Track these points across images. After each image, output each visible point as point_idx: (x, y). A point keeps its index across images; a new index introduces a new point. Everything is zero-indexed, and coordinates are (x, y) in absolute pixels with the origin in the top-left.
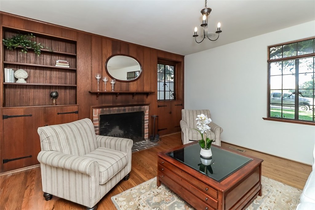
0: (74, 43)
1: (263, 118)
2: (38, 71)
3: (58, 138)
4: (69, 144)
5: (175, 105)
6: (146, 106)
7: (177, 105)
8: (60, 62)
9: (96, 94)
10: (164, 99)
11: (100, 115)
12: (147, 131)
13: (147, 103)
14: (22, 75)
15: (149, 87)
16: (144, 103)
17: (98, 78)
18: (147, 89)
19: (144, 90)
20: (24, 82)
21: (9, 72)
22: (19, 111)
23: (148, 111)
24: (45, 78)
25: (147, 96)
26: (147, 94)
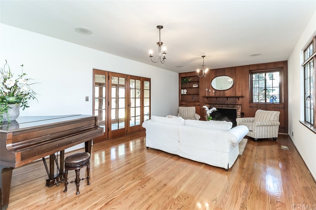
6: (239, 106)
8: (194, 85)
13: (239, 104)
14: (185, 91)
15: (241, 93)
16: (237, 104)
17: (207, 90)
18: (239, 94)
19: (236, 95)
20: (186, 94)
21: (182, 90)
22: (184, 103)
23: (240, 109)
24: (192, 91)
25: (239, 99)
26: (238, 97)
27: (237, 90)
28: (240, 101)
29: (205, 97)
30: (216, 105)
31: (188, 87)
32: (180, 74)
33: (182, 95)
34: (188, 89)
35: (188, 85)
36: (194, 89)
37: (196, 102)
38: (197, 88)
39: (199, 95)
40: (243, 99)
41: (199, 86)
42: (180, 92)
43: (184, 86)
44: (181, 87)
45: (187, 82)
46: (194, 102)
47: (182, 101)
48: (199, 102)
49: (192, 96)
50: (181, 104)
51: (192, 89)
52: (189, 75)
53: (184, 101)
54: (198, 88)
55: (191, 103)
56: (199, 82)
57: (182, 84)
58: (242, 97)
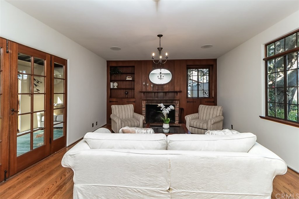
0: (134, 67)
1: (260, 116)
2: (121, 82)
3: (116, 110)
4: (119, 113)
5: (206, 102)
6: (177, 101)
7: (207, 102)
8: (128, 77)
9: (144, 92)
10: (197, 97)
11: (146, 105)
12: (177, 119)
13: (177, 99)
14: (116, 84)
15: (179, 88)
16: (175, 99)
17: (144, 84)
18: (177, 89)
19: (174, 90)
20: (117, 88)
21: (112, 83)
22: (114, 100)
23: (178, 104)
24: (124, 85)
25: (177, 94)
26: (177, 92)
27: (175, 84)
28: (178, 96)
29: (141, 92)
30: (154, 101)
31: (120, 79)
32: (108, 62)
33: (111, 89)
34: (120, 82)
35: (119, 77)
36: (127, 82)
37: (130, 98)
38: (131, 82)
39: (134, 89)
40: (181, 93)
41: (133, 78)
42: (108, 85)
43: (113, 78)
44: (109, 79)
45: (119, 72)
46: (127, 98)
47: (111, 97)
48: (134, 98)
49: (125, 91)
50: (110, 102)
51: (125, 82)
52: (121, 65)
53: (114, 98)
54: (133, 80)
55: (123, 99)
56: (134, 74)
57: (111, 75)
58: (180, 92)
